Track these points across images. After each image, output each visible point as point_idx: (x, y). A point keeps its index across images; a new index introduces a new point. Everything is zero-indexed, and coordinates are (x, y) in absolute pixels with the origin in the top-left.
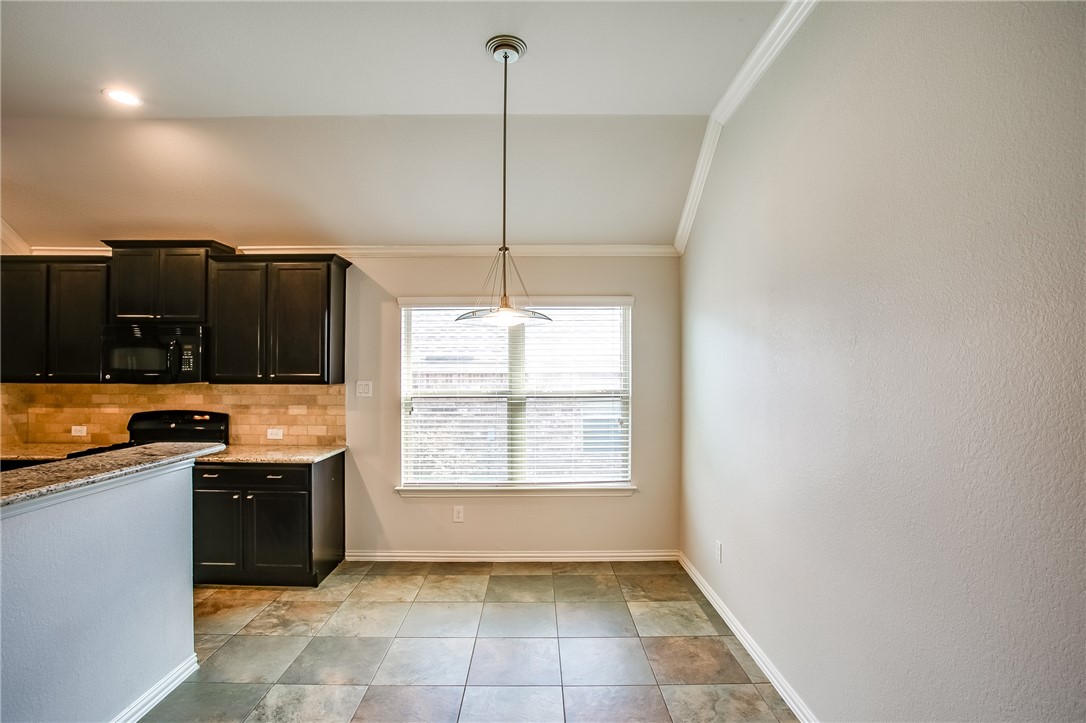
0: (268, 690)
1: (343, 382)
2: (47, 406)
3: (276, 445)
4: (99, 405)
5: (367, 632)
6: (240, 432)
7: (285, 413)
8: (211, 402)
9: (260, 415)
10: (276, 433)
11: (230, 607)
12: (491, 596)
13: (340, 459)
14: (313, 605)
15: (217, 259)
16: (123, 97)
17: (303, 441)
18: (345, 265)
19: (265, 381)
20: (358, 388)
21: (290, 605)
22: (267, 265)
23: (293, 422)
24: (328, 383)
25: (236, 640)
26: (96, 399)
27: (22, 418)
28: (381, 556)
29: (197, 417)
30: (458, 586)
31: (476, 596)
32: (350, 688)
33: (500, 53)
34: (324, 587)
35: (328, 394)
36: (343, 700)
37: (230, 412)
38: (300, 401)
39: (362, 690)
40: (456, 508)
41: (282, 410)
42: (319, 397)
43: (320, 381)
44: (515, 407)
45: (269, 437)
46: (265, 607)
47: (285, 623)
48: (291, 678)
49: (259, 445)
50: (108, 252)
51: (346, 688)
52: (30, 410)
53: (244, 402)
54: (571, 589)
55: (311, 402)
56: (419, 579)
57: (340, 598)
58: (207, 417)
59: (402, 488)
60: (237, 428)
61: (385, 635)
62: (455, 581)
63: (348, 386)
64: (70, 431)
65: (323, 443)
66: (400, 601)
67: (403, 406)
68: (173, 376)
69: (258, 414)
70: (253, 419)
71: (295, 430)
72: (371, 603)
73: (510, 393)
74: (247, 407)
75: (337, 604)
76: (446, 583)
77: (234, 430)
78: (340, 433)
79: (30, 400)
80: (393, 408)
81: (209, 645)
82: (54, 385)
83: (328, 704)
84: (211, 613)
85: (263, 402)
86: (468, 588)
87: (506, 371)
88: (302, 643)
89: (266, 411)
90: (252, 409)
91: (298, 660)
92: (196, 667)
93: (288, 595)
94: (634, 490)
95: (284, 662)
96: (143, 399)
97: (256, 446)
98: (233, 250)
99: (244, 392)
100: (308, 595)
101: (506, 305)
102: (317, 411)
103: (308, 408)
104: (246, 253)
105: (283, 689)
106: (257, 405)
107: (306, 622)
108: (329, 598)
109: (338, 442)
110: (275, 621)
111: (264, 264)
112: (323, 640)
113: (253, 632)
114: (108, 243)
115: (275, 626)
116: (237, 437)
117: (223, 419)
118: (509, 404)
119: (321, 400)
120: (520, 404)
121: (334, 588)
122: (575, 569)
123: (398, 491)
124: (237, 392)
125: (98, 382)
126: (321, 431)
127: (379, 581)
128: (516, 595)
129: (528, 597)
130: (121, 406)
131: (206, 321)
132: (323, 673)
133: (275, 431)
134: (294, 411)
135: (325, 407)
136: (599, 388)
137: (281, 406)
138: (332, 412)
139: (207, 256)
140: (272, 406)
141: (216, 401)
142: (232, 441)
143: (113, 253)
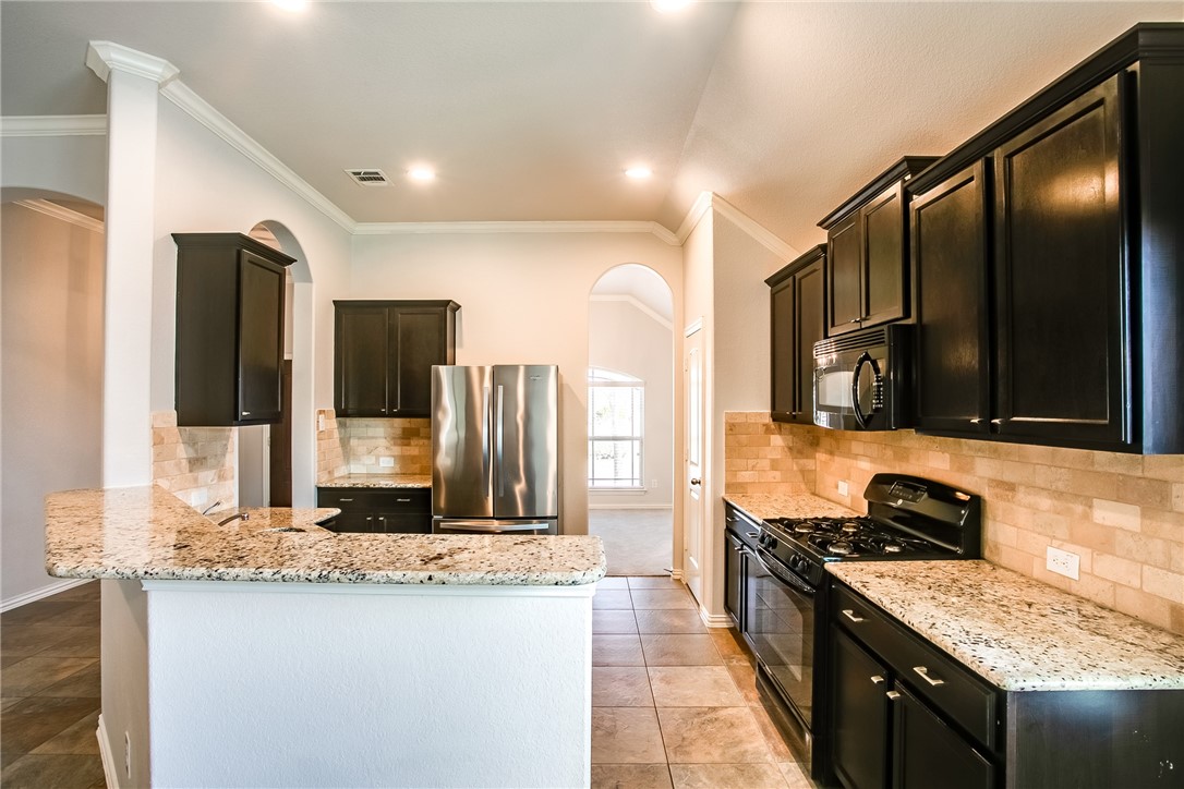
2: (825, 451)
3: (1062, 591)
4: (856, 457)
6: (1001, 539)
7: (1086, 517)
8: (961, 468)
9: (1035, 510)
10: (1064, 560)
15: (921, 189)
17: (1130, 603)
23: (1104, 543)
26: (855, 446)
37: (986, 493)
38: (1121, 492)
41: (1079, 508)
45: (1050, 566)
49: (1030, 578)
52: (817, 456)
53: (1008, 477)
60: (997, 531)
64: (837, 488)
69: (1029, 506)
70: (1023, 516)
71: (1112, 568)
74: (1011, 487)
77: (992, 531)
85: (1040, 482)
89: (1045, 503)
90: (1021, 495)
97: (1025, 577)
99: (1008, 454)
103: (1143, 515)
106: (1032, 487)
114: (822, 223)
116: (996, 547)
124: (996, 454)
133: (1061, 555)
134: (1112, 515)
137: (1077, 496)
140: (1058, 495)
141: (964, 467)
142: (986, 553)
143: (830, 238)
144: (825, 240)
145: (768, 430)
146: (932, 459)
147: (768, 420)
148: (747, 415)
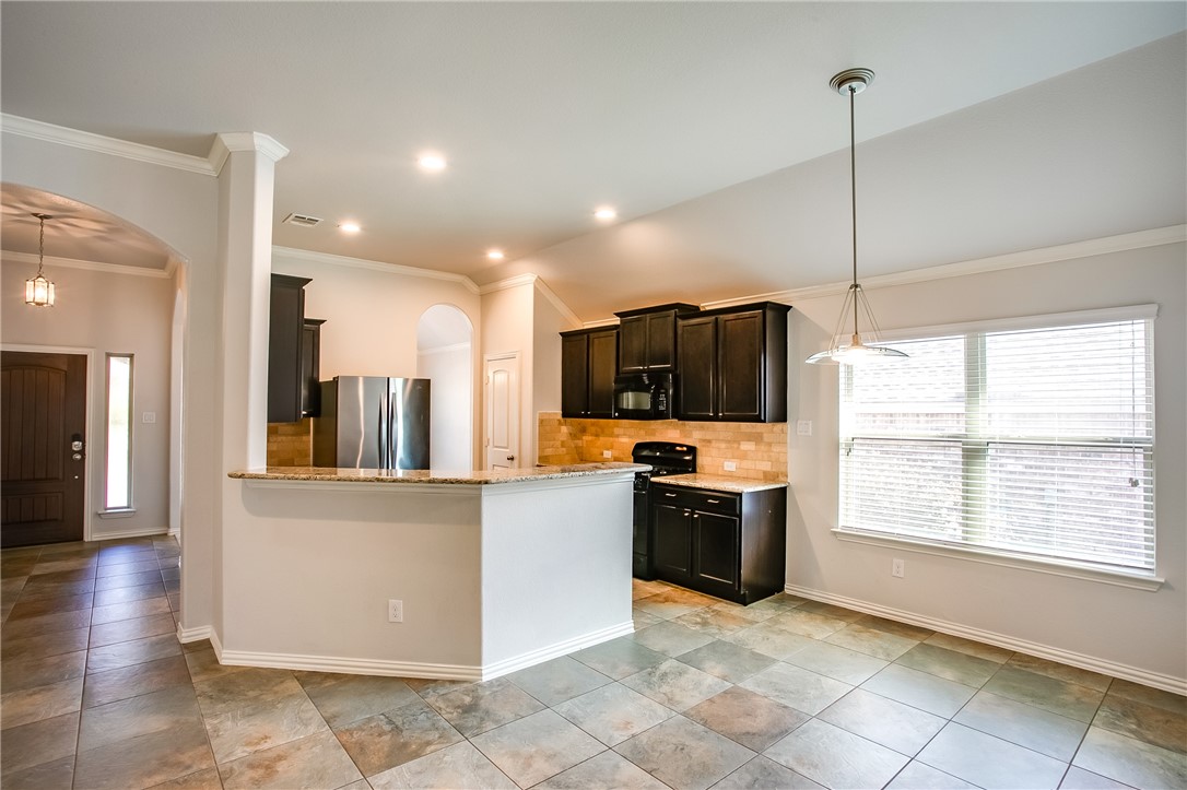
0: (666, 660)
1: (785, 420)
2: (592, 435)
3: (730, 477)
4: (618, 436)
5: (761, 649)
6: (705, 463)
7: (738, 448)
8: (685, 436)
9: (719, 448)
10: (730, 466)
11: (675, 602)
12: (907, 660)
13: (783, 491)
14: (734, 618)
15: (684, 318)
16: (605, 214)
17: (752, 474)
18: (782, 311)
19: (716, 419)
20: (798, 425)
21: (718, 613)
22: (717, 319)
23: (743, 456)
24: (764, 421)
25: (666, 624)
26: (616, 431)
27: (579, 443)
28: (816, 595)
29: (678, 448)
30: (877, 641)
31: (888, 655)
32: (720, 680)
33: (846, 86)
34: (752, 608)
35: (772, 432)
36: (710, 686)
37: (698, 446)
38: (750, 437)
39: (728, 685)
40: (896, 560)
41: (735, 445)
42: (765, 435)
43: (758, 419)
44: (973, 453)
45: (726, 469)
46: (699, 609)
47: (705, 623)
48: (685, 659)
49: (718, 475)
50: (617, 321)
51: (717, 680)
52: (584, 438)
53: (708, 437)
54: (1015, 685)
55: (758, 439)
56: (842, 624)
57: (759, 619)
58: (685, 449)
59: (839, 530)
60: (703, 460)
61: (774, 657)
62: (876, 635)
63: (789, 425)
64: (602, 454)
65: (767, 477)
66: (809, 636)
67: (842, 446)
68: (654, 414)
69: (717, 448)
70: (714, 452)
71: (747, 464)
72: (782, 631)
73: (966, 436)
74: (709, 441)
75: (752, 623)
76: (865, 635)
77: (700, 460)
78: (783, 469)
79: (583, 431)
80: (832, 448)
81: (649, 621)
82: (593, 420)
83: (698, 685)
84: (661, 602)
85: (721, 438)
86: (886, 645)
87: (962, 410)
88: (708, 640)
89: (723, 445)
90: (713, 444)
91: (697, 650)
92: (633, 631)
93: (723, 606)
94: (1162, 585)
95: (687, 647)
96: (642, 432)
97: (716, 475)
98: (698, 308)
100: (736, 610)
101: (856, 342)
102: (763, 448)
103: (756, 444)
104: (707, 308)
105: (675, 663)
106: (717, 440)
107: (720, 628)
108: (749, 617)
109: (781, 478)
110: (699, 620)
111: (714, 318)
112: (725, 643)
113: (680, 622)
114: (617, 314)
115: (697, 623)
116: (703, 466)
117: (692, 450)
118: (964, 450)
119: (766, 437)
120: (977, 450)
121: (761, 610)
122: (1045, 669)
123: (835, 533)
124: (702, 428)
125: (611, 418)
126: (766, 466)
127: (802, 616)
128: (936, 668)
129: (949, 674)
130: (630, 437)
131: (676, 369)
132: (708, 665)
133: (730, 463)
134: (747, 446)
135: (770, 444)
136: (1103, 435)
137: (735, 441)
138: (776, 449)
139: (676, 316)
140: (729, 442)
141: (689, 435)
142: (698, 470)
143: (621, 321)
144: (618, 323)
145: (560, 424)
146: (670, 432)
147: (560, 417)
148: (550, 414)
